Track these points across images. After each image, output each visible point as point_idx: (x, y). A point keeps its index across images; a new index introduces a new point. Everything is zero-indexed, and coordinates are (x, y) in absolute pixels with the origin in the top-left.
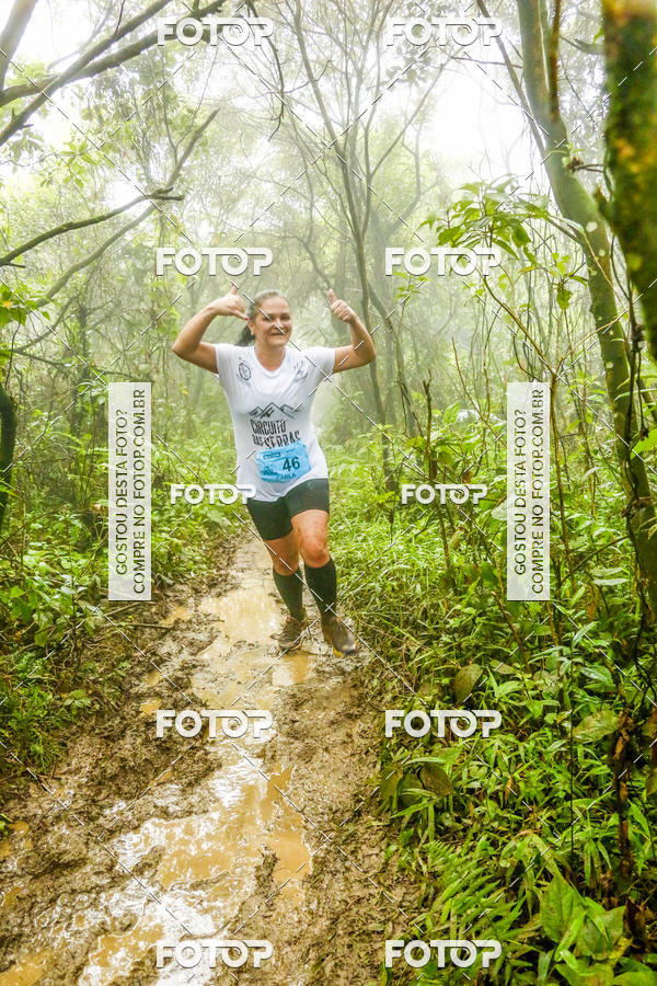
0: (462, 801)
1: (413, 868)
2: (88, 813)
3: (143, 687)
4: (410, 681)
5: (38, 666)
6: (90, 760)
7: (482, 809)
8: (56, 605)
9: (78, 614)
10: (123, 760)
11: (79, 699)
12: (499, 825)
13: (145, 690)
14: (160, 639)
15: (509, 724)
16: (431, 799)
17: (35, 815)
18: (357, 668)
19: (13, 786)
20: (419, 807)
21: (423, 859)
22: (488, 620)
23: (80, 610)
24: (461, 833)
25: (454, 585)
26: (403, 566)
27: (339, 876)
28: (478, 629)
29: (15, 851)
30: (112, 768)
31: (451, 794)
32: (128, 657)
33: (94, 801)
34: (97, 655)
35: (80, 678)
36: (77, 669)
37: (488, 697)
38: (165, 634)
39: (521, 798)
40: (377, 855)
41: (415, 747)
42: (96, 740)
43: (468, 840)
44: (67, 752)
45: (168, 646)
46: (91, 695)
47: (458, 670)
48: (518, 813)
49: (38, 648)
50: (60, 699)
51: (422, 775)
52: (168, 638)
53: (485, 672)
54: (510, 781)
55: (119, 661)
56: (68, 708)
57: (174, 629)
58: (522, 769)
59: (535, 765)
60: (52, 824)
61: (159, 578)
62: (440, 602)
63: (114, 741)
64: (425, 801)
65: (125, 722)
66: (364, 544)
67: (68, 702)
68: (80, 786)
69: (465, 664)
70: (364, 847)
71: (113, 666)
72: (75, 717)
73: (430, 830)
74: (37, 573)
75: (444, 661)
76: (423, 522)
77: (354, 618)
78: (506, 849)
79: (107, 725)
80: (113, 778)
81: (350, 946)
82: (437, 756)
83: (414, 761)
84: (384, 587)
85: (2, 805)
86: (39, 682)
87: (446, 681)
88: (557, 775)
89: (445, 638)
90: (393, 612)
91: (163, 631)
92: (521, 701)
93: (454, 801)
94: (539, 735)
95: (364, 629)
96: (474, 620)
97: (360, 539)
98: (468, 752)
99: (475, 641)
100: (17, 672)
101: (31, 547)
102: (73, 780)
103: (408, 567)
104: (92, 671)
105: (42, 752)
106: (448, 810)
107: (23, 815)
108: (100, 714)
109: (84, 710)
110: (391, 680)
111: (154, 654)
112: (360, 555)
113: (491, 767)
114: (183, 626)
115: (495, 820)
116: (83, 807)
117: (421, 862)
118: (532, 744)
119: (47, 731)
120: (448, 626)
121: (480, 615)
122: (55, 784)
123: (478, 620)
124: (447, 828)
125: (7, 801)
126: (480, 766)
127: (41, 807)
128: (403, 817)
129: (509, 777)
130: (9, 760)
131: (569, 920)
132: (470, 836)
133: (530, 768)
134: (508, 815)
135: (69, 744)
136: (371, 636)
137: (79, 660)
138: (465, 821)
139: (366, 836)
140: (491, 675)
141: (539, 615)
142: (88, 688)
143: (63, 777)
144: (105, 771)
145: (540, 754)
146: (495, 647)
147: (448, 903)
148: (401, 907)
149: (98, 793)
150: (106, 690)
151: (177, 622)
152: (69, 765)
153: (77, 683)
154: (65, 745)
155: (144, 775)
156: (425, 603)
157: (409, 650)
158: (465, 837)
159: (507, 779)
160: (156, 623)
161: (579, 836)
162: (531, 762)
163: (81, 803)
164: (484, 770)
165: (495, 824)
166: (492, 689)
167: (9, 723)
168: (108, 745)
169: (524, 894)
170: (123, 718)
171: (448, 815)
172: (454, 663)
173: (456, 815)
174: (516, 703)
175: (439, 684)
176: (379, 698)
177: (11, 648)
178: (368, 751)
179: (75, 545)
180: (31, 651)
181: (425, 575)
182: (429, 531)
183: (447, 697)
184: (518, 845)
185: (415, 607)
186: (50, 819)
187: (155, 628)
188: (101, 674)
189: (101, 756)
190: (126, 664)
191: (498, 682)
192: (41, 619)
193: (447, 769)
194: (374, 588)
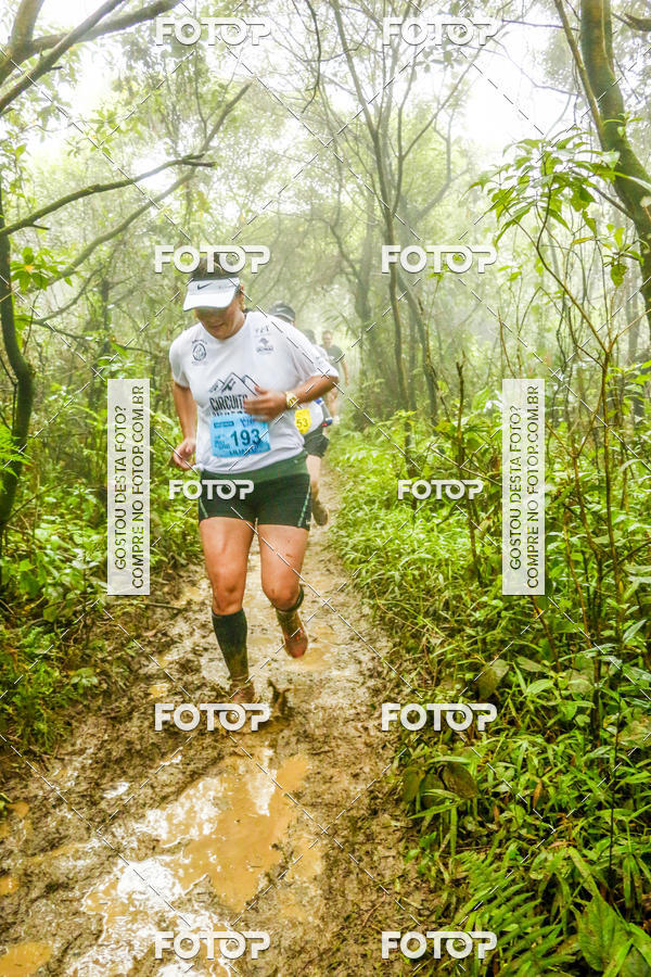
0: (487, 804)
1: (433, 873)
2: (91, 796)
3: (152, 667)
4: (430, 673)
5: (46, 640)
6: (95, 741)
7: (507, 814)
8: (67, 580)
9: (89, 590)
10: (129, 743)
11: (86, 678)
12: (528, 833)
13: (154, 672)
14: (171, 619)
15: (535, 725)
16: (453, 801)
17: (36, 796)
18: (373, 658)
19: (14, 765)
20: (441, 809)
21: (444, 864)
22: (514, 613)
23: (91, 586)
24: (485, 839)
25: (480, 577)
26: (424, 555)
27: (353, 877)
28: (503, 623)
29: (14, 833)
30: (118, 750)
31: (476, 797)
32: (138, 637)
33: (97, 785)
34: (107, 633)
35: (88, 656)
36: (86, 647)
37: (514, 695)
38: (176, 615)
39: (550, 804)
40: (394, 857)
41: (435, 743)
42: (102, 720)
43: (494, 847)
44: (72, 732)
45: (179, 627)
46: (99, 674)
47: (483, 665)
48: (546, 820)
49: (46, 623)
50: (67, 676)
51: (445, 775)
52: (179, 618)
53: (512, 669)
54: (539, 787)
55: (129, 640)
56: (75, 686)
57: (186, 610)
58: (550, 774)
59: (564, 770)
60: (54, 807)
61: (173, 557)
62: (463, 593)
63: (120, 723)
64: (447, 803)
65: (133, 704)
66: (383, 532)
67: (75, 680)
68: (83, 768)
69: (489, 658)
70: (379, 847)
71: (123, 645)
72: (81, 695)
73: (451, 835)
74: (49, 546)
75: (468, 656)
76: (445, 512)
77: (372, 607)
78: (537, 861)
79: (113, 706)
80: (119, 761)
81: (364, 956)
82: (460, 755)
83: (436, 760)
84: (403, 576)
85: (3, 783)
86: (46, 658)
87: (469, 676)
88: (589, 782)
89: (469, 631)
90: (412, 602)
91: (175, 612)
92: (548, 700)
93: (478, 803)
94: (569, 738)
95: (382, 618)
96: (499, 613)
97: (378, 526)
98: (493, 753)
99: (501, 635)
100: (23, 646)
101: (43, 521)
102: (77, 762)
103: (429, 556)
104: (101, 649)
105: (45, 731)
106: (472, 814)
107: (23, 795)
108: (107, 694)
109: (91, 689)
110: (409, 672)
111: (165, 634)
112: (379, 542)
113: (519, 768)
114: (195, 608)
115: (523, 826)
116: (86, 790)
117: (442, 869)
118: (562, 747)
119: (53, 709)
120: (472, 619)
121: (506, 609)
122: (58, 765)
123: (504, 614)
124: (469, 833)
125: (8, 779)
126: (507, 768)
127: (42, 788)
128: (423, 819)
129: (538, 780)
130: (11, 738)
131: (610, 945)
132: (496, 843)
133: (560, 772)
134: (538, 823)
135: (75, 724)
136: (390, 627)
137: (88, 637)
138: (490, 826)
139: (382, 836)
140: (518, 671)
141: (568, 611)
142: (95, 666)
143: (67, 758)
144: (110, 753)
145: (570, 757)
146: (522, 642)
147: (473, 915)
148: (420, 915)
149: (103, 776)
150: (115, 670)
151: (189, 603)
152: (73, 745)
153: (85, 661)
154: (70, 724)
155: (151, 760)
156: (447, 594)
157: (429, 642)
158: (489, 843)
159: (535, 784)
160: (168, 603)
161: (617, 850)
162: (560, 766)
163: (84, 786)
164: (511, 773)
165: (523, 832)
166: (518, 686)
167: (14, 699)
168: (114, 726)
169: (558, 911)
170: (131, 699)
171: (471, 819)
172: (479, 658)
173: (479, 819)
174: (544, 703)
175: (463, 680)
176: (396, 691)
177: (19, 622)
178: (385, 746)
179: (89, 521)
180: (39, 626)
181: (447, 565)
182: (451, 520)
183: (470, 693)
184: (550, 857)
185: (437, 597)
186: (52, 801)
187: (167, 608)
188: (110, 653)
189: (106, 737)
190: (136, 644)
191: (526, 680)
192: (52, 593)
193: (472, 770)
194: (393, 577)
